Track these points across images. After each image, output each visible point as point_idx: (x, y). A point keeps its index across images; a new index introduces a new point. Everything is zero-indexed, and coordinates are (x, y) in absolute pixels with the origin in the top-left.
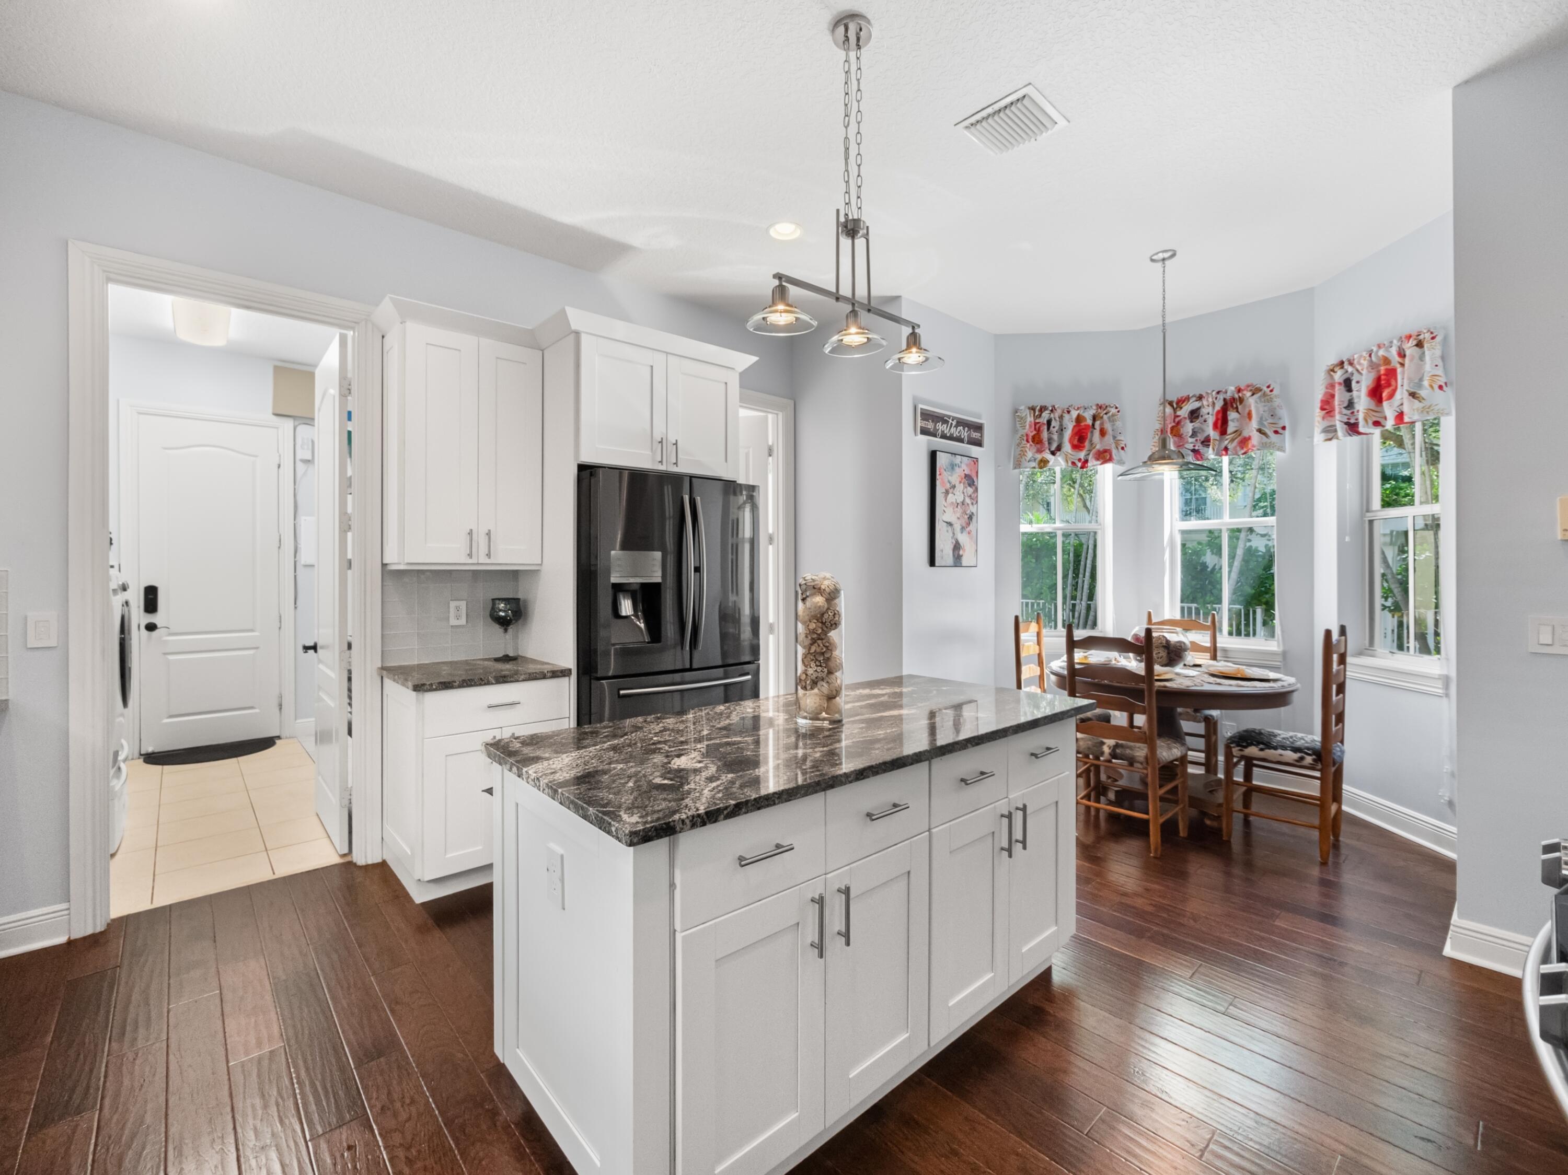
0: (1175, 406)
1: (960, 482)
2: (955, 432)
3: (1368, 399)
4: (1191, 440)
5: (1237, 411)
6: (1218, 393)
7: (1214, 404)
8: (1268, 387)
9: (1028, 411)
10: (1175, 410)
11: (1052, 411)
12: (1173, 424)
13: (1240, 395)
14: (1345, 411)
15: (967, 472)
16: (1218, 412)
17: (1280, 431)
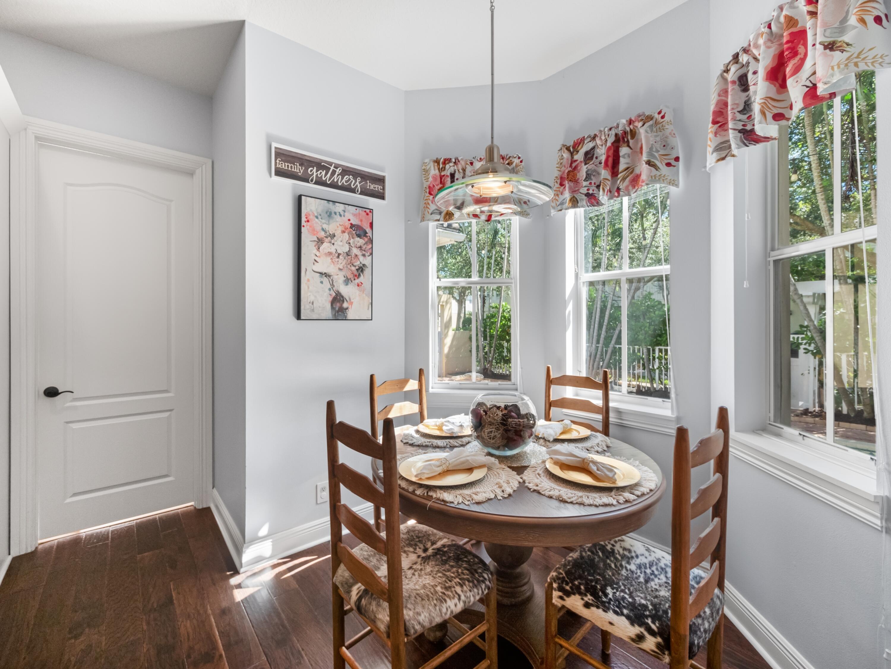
0: (572, 150)
1: (343, 232)
2: (343, 181)
3: (767, 83)
4: (585, 184)
5: (628, 146)
6: (610, 129)
7: (606, 141)
8: (659, 113)
9: (432, 164)
10: (572, 154)
11: (455, 163)
12: (570, 169)
13: (631, 127)
14: (739, 116)
15: (354, 221)
16: (609, 149)
17: (673, 162)
